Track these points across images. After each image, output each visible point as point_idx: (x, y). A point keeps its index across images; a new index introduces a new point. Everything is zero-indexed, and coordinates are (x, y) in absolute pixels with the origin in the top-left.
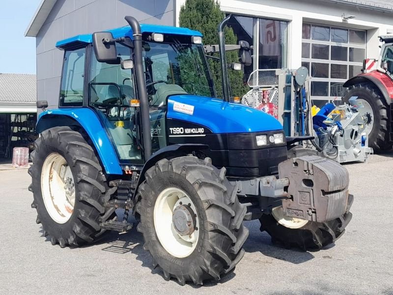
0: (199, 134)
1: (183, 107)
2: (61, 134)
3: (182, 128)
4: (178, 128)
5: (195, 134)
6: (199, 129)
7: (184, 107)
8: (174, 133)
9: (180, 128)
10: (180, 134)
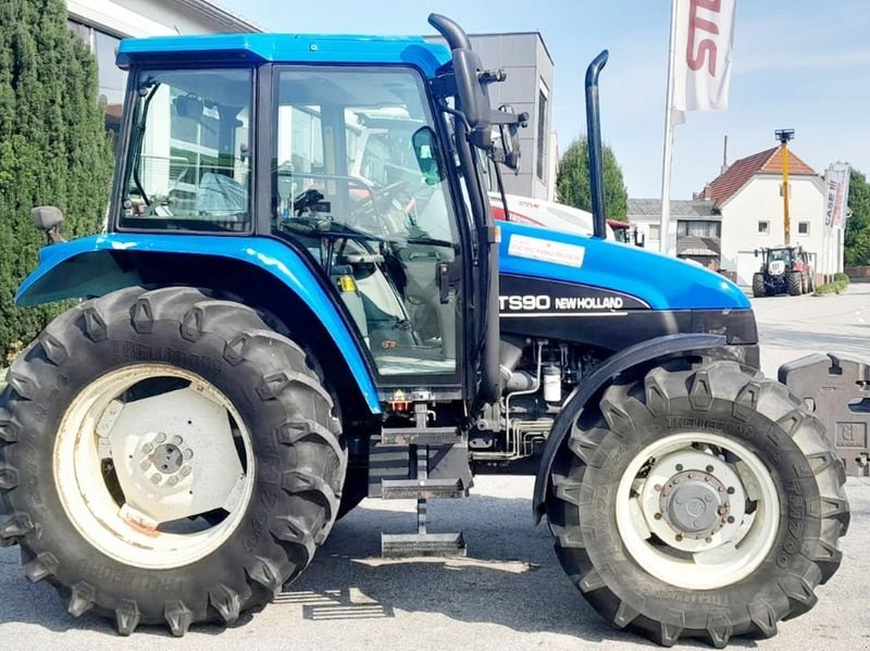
0: (607, 310)
1: (545, 248)
2: (208, 308)
3: (547, 298)
4: (532, 297)
5: (592, 310)
6: (606, 299)
7: (549, 249)
8: (511, 307)
9: (536, 295)
10: (536, 310)
